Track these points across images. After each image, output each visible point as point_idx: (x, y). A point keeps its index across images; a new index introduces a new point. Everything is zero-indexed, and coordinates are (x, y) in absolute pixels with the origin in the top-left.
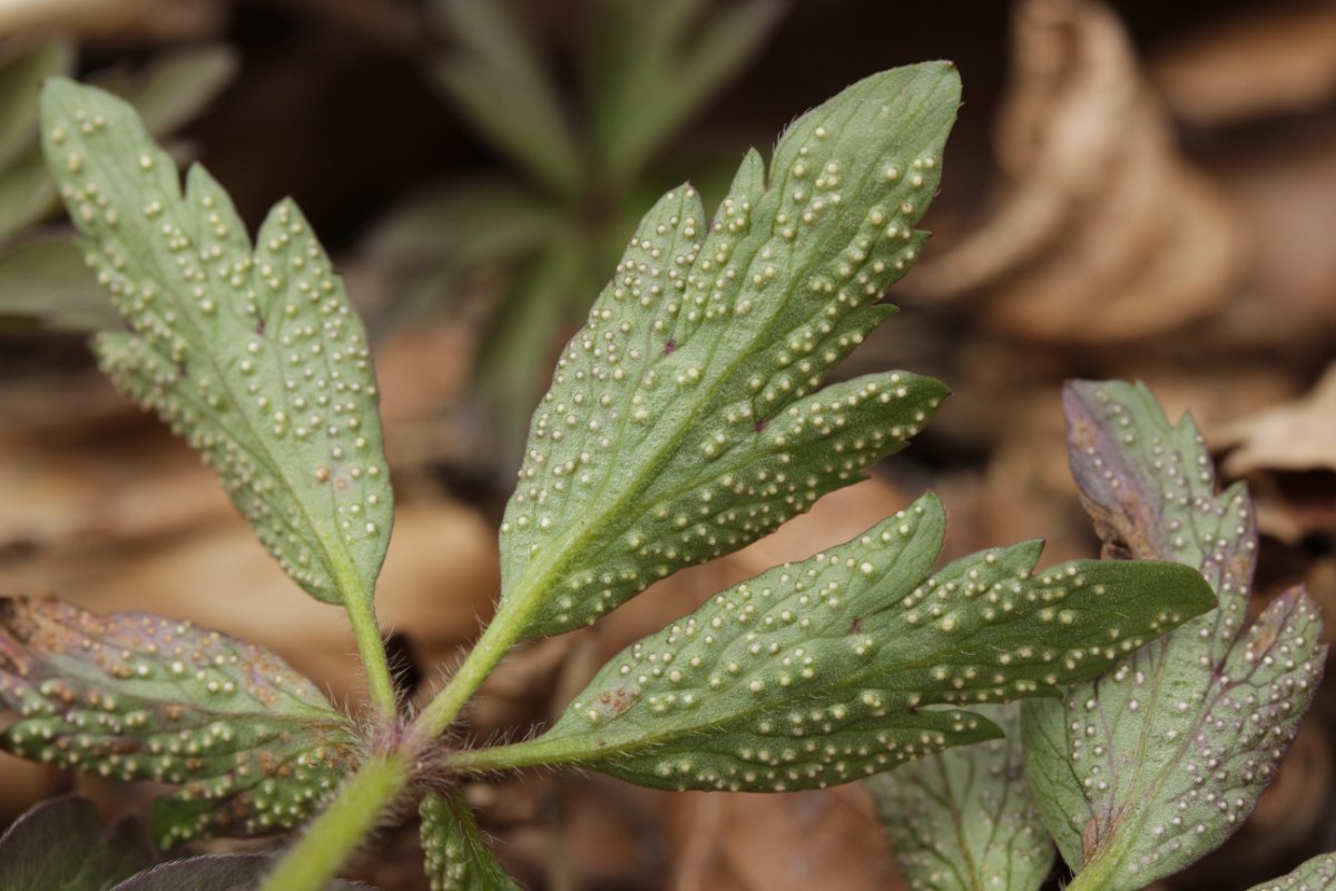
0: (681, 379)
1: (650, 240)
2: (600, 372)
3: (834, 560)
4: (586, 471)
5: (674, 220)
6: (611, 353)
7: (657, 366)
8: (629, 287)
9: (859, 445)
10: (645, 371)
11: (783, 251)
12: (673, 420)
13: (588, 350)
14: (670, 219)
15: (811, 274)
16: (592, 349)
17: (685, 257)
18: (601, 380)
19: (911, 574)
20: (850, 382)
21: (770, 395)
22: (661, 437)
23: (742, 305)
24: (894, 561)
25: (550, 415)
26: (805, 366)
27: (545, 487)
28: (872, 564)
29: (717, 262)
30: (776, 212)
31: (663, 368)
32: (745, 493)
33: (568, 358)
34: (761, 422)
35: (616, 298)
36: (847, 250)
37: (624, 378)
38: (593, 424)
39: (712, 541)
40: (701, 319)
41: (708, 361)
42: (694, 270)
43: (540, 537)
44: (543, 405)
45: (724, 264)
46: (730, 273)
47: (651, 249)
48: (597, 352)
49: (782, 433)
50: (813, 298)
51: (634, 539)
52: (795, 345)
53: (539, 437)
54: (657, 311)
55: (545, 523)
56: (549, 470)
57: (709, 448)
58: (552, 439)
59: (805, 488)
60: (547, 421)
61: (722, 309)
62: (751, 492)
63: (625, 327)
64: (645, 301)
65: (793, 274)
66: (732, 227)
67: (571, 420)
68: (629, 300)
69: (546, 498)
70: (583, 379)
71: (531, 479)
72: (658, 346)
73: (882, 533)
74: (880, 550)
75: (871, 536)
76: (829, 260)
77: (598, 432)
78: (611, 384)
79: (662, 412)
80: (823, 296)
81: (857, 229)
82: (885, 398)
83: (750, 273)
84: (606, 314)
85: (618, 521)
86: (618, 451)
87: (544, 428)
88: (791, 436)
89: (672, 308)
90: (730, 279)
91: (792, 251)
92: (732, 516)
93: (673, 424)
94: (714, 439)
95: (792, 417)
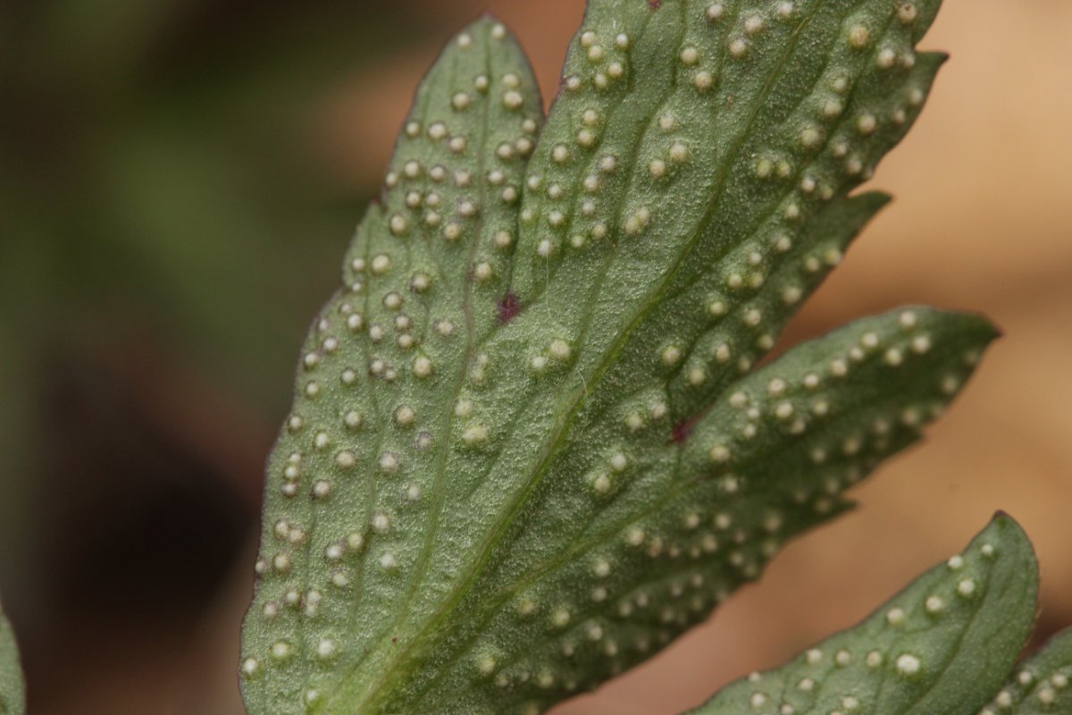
0: (539, 362)
1: (441, 122)
2: (386, 368)
3: (843, 657)
4: (386, 547)
5: (482, 81)
6: (402, 331)
7: (490, 343)
8: (418, 210)
9: (852, 446)
10: (469, 355)
11: (698, 113)
12: (533, 437)
13: (356, 331)
14: (474, 79)
15: (753, 149)
16: (364, 328)
17: (513, 146)
18: (390, 382)
19: (988, 665)
20: (832, 337)
21: (696, 373)
22: (515, 469)
23: (636, 215)
24: (956, 645)
25: (303, 455)
26: (753, 316)
27: (316, 586)
28: (918, 656)
29: (581, 146)
30: (678, 45)
31: (503, 345)
32: (664, 555)
33: (320, 349)
34: (683, 422)
35: (392, 232)
36: (811, 99)
37: (433, 373)
38: (388, 462)
39: (612, 649)
40: (563, 251)
41: (583, 326)
42: (535, 164)
43: (317, 677)
44: (285, 439)
45: (591, 150)
46: (608, 163)
47: (447, 137)
48: (375, 332)
49: (723, 439)
50: (759, 192)
51: (485, 659)
52: (735, 279)
53: (288, 496)
54: (475, 246)
55: (325, 648)
56: (316, 552)
57: (600, 481)
58: (314, 497)
59: (760, 535)
60: (300, 466)
61: (599, 229)
62: (675, 552)
63: (421, 282)
64: (452, 230)
65: (722, 153)
66: (601, 80)
67: (345, 459)
68: (418, 233)
69: (320, 604)
70: (355, 384)
71: (285, 574)
72: (486, 308)
73: (925, 599)
74: (925, 630)
75: (902, 607)
76: (782, 120)
77: (397, 476)
78: (408, 388)
79: (510, 426)
80: (778, 185)
81: (825, 59)
82: (894, 356)
83: (642, 158)
84: (380, 263)
85: (456, 630)
86: (439, 505)
87: (296, 480)
88: (740, 443)
89: (503, 238)
90: (609, 174)
91: (714, 110)
92: (643, 600)
93: (534, 446)
94: (608, 464)
95: (737, 410)
